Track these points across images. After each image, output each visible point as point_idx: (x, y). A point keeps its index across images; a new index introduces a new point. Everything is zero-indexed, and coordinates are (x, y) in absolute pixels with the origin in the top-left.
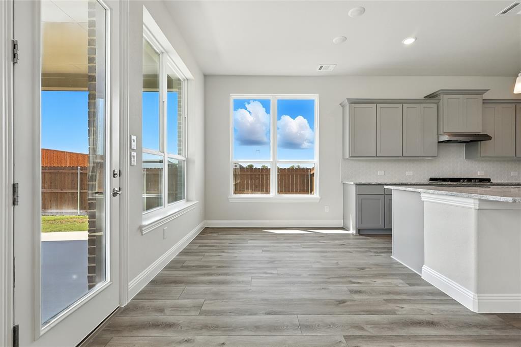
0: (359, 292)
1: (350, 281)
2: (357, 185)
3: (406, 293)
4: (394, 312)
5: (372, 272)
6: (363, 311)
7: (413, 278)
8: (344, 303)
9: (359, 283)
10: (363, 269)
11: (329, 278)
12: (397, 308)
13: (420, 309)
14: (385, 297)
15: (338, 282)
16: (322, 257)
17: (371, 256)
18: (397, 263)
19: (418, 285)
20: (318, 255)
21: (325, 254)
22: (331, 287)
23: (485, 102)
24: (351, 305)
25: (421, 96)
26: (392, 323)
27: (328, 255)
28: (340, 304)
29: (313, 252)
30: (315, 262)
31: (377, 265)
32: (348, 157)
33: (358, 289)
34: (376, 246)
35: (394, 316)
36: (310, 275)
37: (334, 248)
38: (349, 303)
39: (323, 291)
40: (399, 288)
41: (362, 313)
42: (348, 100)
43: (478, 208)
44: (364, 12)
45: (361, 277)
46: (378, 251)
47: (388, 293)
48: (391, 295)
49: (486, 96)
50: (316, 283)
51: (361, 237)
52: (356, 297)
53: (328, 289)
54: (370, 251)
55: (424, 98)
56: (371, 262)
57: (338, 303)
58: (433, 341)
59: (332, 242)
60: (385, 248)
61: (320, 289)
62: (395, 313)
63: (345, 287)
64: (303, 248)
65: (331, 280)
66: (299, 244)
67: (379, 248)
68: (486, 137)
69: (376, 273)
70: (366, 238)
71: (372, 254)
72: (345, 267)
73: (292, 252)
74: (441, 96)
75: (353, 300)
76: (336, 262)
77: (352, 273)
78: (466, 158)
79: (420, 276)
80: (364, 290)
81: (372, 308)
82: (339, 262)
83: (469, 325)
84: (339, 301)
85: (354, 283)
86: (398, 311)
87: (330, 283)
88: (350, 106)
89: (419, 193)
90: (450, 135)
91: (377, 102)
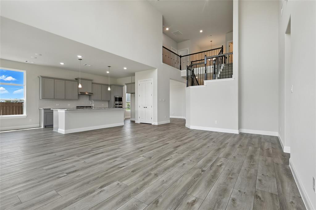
2: (44, 109)
23: (93, 83)
32: (41, 99)
42: (41, 76)
78: (89, 100)
79: (57, 132)
88: (42, 79)
89: (57, 110)
90: (81, 93)
91: (54, 79)
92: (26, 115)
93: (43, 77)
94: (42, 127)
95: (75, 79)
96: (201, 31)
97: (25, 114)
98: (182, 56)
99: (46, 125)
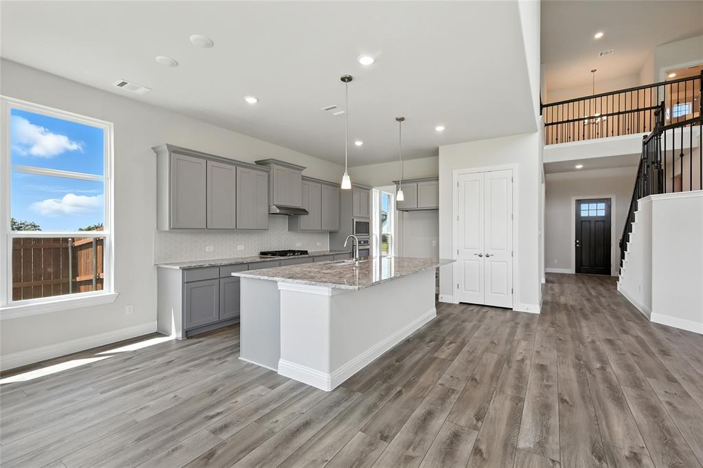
0: (225, 427)
1: (206, 417)
2: (184, 269)
3: (274, 401)
4: (271, 433)
5: (227, 391)
6: (241, 452)
7: (271, 378)
8: (213, 455)
9: (218, 414)
10: (214, 390)
11: (174, 429)
12: (272, 426)
13: (292, 413)
14: (256, 417)
15: (191, 428)
16: (146, 396)
17: (216, 366)
18: (249, 365)
19: (278, 384)
20: (138, 395)
21: (150, 389)
22: (186, 441)
23: (304, 178)
24: (224, 453)
25: (251, 160)
26: (276, 447)
27: (156, 388)
28: (209, 459)
29: (125, 393)
30: (137, 411)
31: (228, 377)
32: (167, 229)
33: (222, 423)
34: (216, 348)
35: (274, 437)
36: (139, 439)
37: (159, 373)
38: (219, 452)
39: (176, 454)
40: (264, 398)
41: (241, 456)
42: (169, 146)
43: (330, 295)
44: (212, 46)
45: (218, 403)
46: (222, 355)
47: (257, 410)
48: (261, 411)
49: (304, 173)
50: (159, 447)
51: (191, 341)
52: (225, 436)
53: (181, 446)
54: (212, 360)
55: (255, 164)
56: (220, 375)
57: (206, 459)
58: (316, 443)
59: (152, 363)
60: (227, 348)
61: (169, 454)
62: (273, 432)
63: (203, 431)
64: (102, 393)
65: (179, 430)
66: (90, 389)
67: (220, 351)
68: (304, 212)
69: (232, 388)
70: (198, 340)
71: (216, 363)
72: (190, 399)
73: (81, 410)
74: (272, 165)
75: (223, 444)
76: (172, 395)
77: (204, 403)
78: (289, 230)
79: (276, 373)
80: (229, 420)
81: (249, 442)
82: (178, 393)
83: (331, 408)
84: (205, 458)
85: (212, 417)
86: (275, 427)
87: (180, 435)
88: (170, 156)
89: (276, 282)
90: (279, 207)
91: (208, 157)
92: (113, 292)
93: (175, 151)
94: (175, 334)
95: (255, 162)
96: (599, 35)
97: (109, 289)
98: (547, 106)
99: (192, 326)
